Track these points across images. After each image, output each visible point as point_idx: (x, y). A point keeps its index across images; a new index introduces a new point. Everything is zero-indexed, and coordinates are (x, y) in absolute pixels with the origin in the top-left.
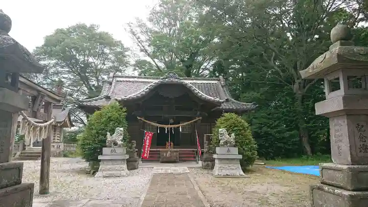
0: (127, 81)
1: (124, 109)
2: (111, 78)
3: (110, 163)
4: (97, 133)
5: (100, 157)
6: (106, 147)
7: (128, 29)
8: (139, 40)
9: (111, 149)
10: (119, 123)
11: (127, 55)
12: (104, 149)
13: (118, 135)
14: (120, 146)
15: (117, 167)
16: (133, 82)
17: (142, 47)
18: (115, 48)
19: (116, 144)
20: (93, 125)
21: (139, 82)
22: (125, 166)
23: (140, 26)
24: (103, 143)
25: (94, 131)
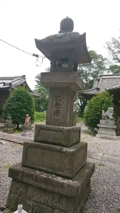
0: (109, 78)
1: (112, 96)
2: (99, 77)
3: (105, 129)
4: (95, 110)
5: (98, 125)
6: (102, 119)
7: (106, 46)
8: (113, 52)
9: (105, 121)
10: (109, 105)
11: (105, 63)
12: (101, 120)
13: (110, 112)
14: (111, 120)
15: (110, 133)
16: (113, 78)
17: (115, 56)
18: (98, 60)
19: (108, 118)
20: (93, 105)
21: (117, 78)
22: (115, 133)
23: (114, 43)
24: (100, 117)
25: (93, 109)
